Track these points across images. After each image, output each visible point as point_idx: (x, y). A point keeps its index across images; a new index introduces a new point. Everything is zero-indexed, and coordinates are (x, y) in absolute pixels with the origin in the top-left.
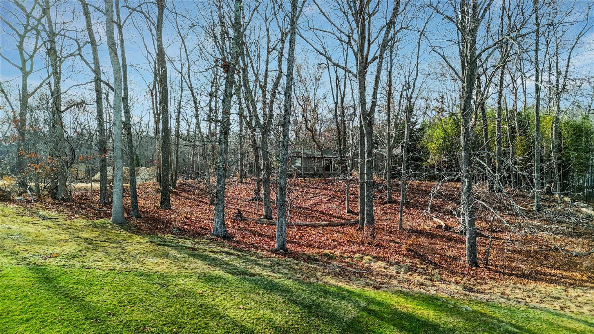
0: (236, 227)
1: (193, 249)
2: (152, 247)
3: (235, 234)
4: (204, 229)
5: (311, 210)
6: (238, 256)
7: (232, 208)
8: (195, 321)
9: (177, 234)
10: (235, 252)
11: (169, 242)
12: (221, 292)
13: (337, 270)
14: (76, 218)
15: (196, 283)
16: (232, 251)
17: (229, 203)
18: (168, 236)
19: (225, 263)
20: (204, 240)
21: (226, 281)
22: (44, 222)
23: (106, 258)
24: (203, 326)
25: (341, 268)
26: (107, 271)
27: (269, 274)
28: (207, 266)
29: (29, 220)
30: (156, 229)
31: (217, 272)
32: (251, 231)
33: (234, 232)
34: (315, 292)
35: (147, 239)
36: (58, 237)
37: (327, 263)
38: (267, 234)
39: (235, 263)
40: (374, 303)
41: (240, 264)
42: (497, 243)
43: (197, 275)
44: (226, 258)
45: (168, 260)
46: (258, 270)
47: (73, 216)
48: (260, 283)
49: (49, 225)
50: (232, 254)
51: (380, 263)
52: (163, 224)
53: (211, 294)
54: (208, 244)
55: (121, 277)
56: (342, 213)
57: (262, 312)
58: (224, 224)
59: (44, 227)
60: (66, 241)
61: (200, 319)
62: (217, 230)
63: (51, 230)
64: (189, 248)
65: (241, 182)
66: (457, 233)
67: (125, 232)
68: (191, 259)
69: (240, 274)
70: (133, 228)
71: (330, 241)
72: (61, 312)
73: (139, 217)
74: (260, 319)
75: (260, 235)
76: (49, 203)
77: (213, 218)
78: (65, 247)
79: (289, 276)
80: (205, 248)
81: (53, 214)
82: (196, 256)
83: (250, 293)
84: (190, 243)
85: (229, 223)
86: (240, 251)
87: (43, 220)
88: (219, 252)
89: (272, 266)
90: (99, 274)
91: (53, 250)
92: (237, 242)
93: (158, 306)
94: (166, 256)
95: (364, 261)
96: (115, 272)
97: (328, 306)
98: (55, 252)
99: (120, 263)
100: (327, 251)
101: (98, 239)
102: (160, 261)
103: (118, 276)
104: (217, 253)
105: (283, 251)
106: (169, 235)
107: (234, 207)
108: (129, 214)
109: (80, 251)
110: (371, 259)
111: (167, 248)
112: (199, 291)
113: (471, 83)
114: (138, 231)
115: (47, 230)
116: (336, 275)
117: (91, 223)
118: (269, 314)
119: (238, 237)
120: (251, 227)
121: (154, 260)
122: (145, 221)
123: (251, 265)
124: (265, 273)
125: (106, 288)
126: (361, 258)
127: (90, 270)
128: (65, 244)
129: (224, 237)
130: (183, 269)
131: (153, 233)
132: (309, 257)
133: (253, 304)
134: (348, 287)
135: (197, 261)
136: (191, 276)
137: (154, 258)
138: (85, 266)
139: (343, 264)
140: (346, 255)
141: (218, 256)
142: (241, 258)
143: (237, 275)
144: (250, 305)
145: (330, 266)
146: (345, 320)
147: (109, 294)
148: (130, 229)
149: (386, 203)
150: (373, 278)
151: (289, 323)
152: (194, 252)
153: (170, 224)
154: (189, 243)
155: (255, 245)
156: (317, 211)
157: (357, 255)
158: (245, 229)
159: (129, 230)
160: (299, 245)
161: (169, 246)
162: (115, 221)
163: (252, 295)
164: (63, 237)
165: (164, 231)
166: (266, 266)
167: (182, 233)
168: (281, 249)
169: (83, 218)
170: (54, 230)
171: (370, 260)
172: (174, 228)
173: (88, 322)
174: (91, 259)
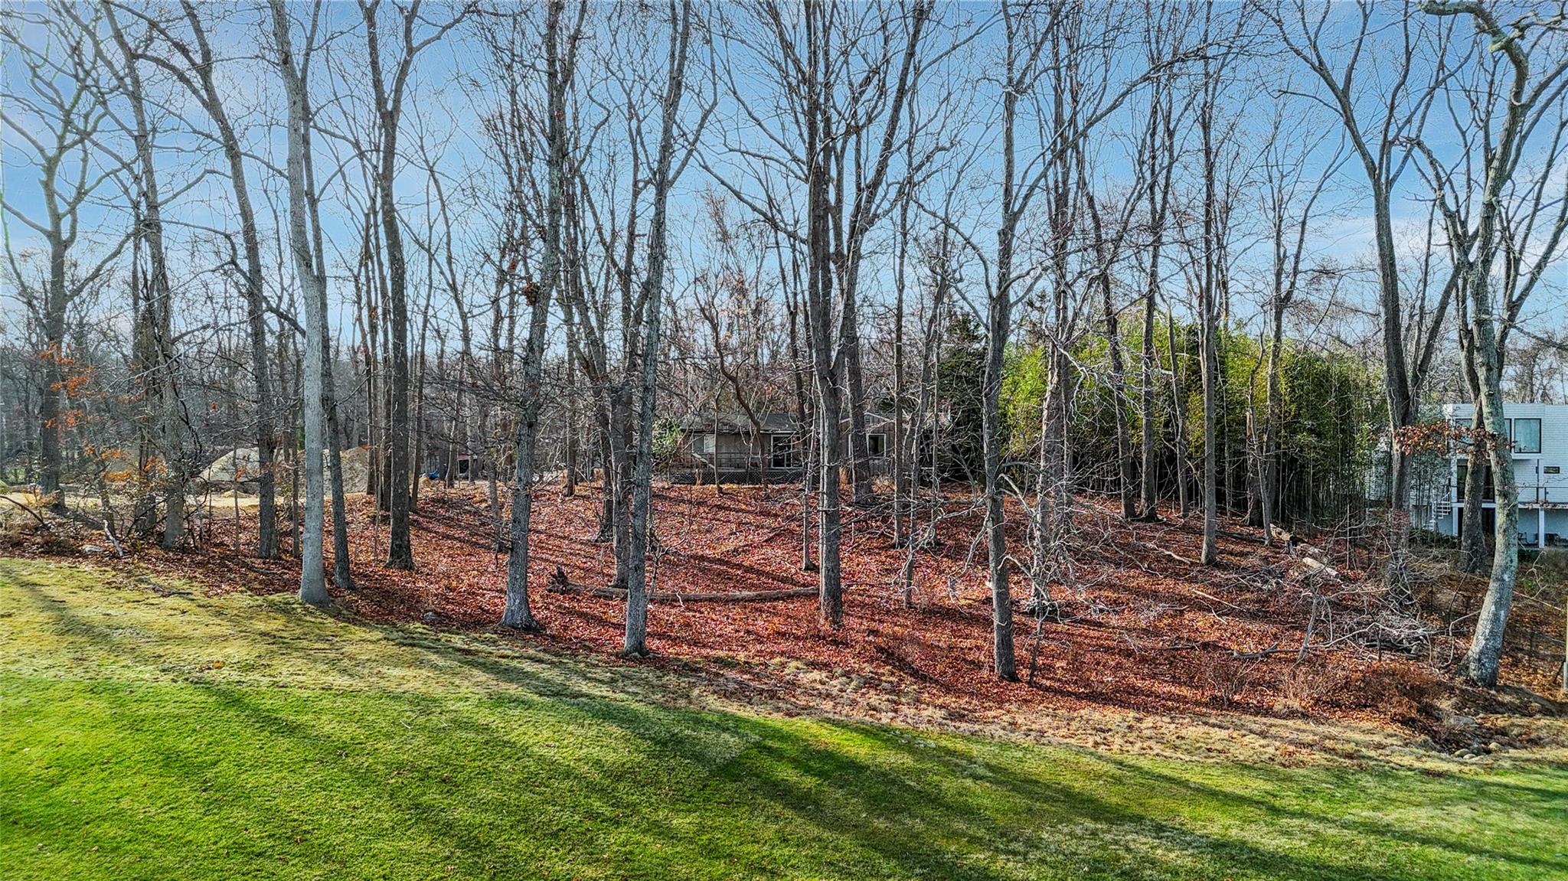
0: (551, 607)
1: (467, 652)
2: (391, 649)
3: (550, 623)
4: (487, 611)
5: (727, 563)
6: (552, 663)
7: (547, 560)
8: (477, 763)
9: (432, 623)
10: (547, 657)
11: (420, 639)
12: (520, 722)
13: (732, 686)
14: (227, 592)
15: (476, 710)
16: (541, 655)
17: (541, 548)
18: (417, 627)
19: (527, 674)
20: (487, 635)
21: (528, 705)
22: (171, 601)
23: (310, 669)
24: (491, 769)
25: (740, 683)
26: (318, 692)
27: (605, 694)
28: (495, 682)
29: (137, 598)
30: (391, 613)
31: (513, 689)
32: (582, 615)
33: (547, 618)
34: (679, 722)
35: (377, 635)
36: (208, 630)
37: (717, 675)
38: (614, 621)
39: (546, 675)
40: (773, 737)
41: (554, 675)
42: (1097, 634)
43: (477, 697)
44: (528, 667)
45: (423, 671)
46: (585, 687)
47: (219, 587)
48: (586, 708)
49: (181, 608)
50: (541, 661)
51: (816, 675)
52: (402, 602)
53: (502, 725)
54: (495, 642)
55: (345, 700)
56: (793, 571)
57: (585, 751)
58: (525, 601)
59: (173, 612)
60: (226, 638)
61: (485, 760)
62: (513, 615)
63: (187, 618)
64: (459, 650)
65: (571, 492)
66: (1024, 613)
67: (331, 620)
68: (466, 668)
69: (554, 696)
70: (345, 612)
71: (742, 634)
72: (262, 752)
73: (352, 588)
74: (580, 760)
75: (601, 622)
76: (157, 559)
77: (505, 588)
78: (229, 650)
79: (640, 697)
80: (490, 649)
81: (177, 583)
82: (474, 664)
83: (568, 724)
84: (460, 642)
85: (537, 598)
86: (557, 655)
87: (163, 596)
88: (517, 658)
89: (613, 681)
90: (306, 695)
91: (209, 655)
92: (553, 637)
93: (416, 743)
94: (420, 663)
95: (787, 671)
96: (333, 692)
97: (696, 741)
98: (215, 658)
99: (337, 678)
100: (721, 654)
101: (284, 634)
102: (410, 673)
103: (339, 699)
104: (514, 658)
105: (640, 654)
106: (418, 625)
107: (552, 558)
108: (331, 583)
109: (260, 656)
110: (800, 666)
111: (419, 650)
112: (482, 721)
113: (1001, 333)
114: (356, 618)
115: (180, 618)
116: (728, 695)
117: (260, 602)
118: (596, 752)
119: (554, 627)
120: (583, 606)
121: (397, 672)
122: (366, 597)
123: (575, 678)
124: (599, 693)
125: (324, 718)
126: (783, 665)
127: (289, 690)
128: (225, 644)
129: (528, 629)
130: (451, 687)
131: (386, 622)
132: (686, 664)
133: (572, 740)
134: (742, 714)
135: (475, 672)
136: (467, 699)
137: (397, 669)
138: (275, 682)
139: (745, 676)
140: (756, 660)
141: (515, 663)
142: (556, 666)
143: (548, 696)
144: (566, 742)
145: (721, 680)
146: (718, 761)
147: (331, 726)
148: (340, 613)
149: (893, 546)
150: (793, 700)
151: (627, 766)
152: (470, 658)
153: (417, 602)
154: (458, 641)
155: (587, 643)
156: (739, 566)
157: (777, 660)
158: (570, 612)
159: (337, 615)
160: (675, 641)
161: (421, 646)
162: (308, 598)
163: (571, 728)
164: (217, 631)
165: (408, 618)
166: (601, 681)
167: (442, 621)
168: (635, 651)
169: (242, 592)
170: (193, 618)
171: (798, 668)
172: (427, 611)
173: (310, 765)
174: (284, 670)
